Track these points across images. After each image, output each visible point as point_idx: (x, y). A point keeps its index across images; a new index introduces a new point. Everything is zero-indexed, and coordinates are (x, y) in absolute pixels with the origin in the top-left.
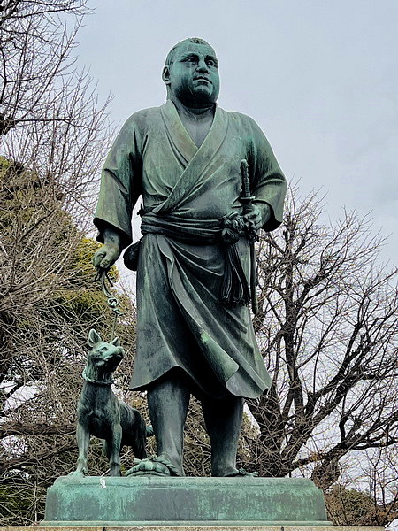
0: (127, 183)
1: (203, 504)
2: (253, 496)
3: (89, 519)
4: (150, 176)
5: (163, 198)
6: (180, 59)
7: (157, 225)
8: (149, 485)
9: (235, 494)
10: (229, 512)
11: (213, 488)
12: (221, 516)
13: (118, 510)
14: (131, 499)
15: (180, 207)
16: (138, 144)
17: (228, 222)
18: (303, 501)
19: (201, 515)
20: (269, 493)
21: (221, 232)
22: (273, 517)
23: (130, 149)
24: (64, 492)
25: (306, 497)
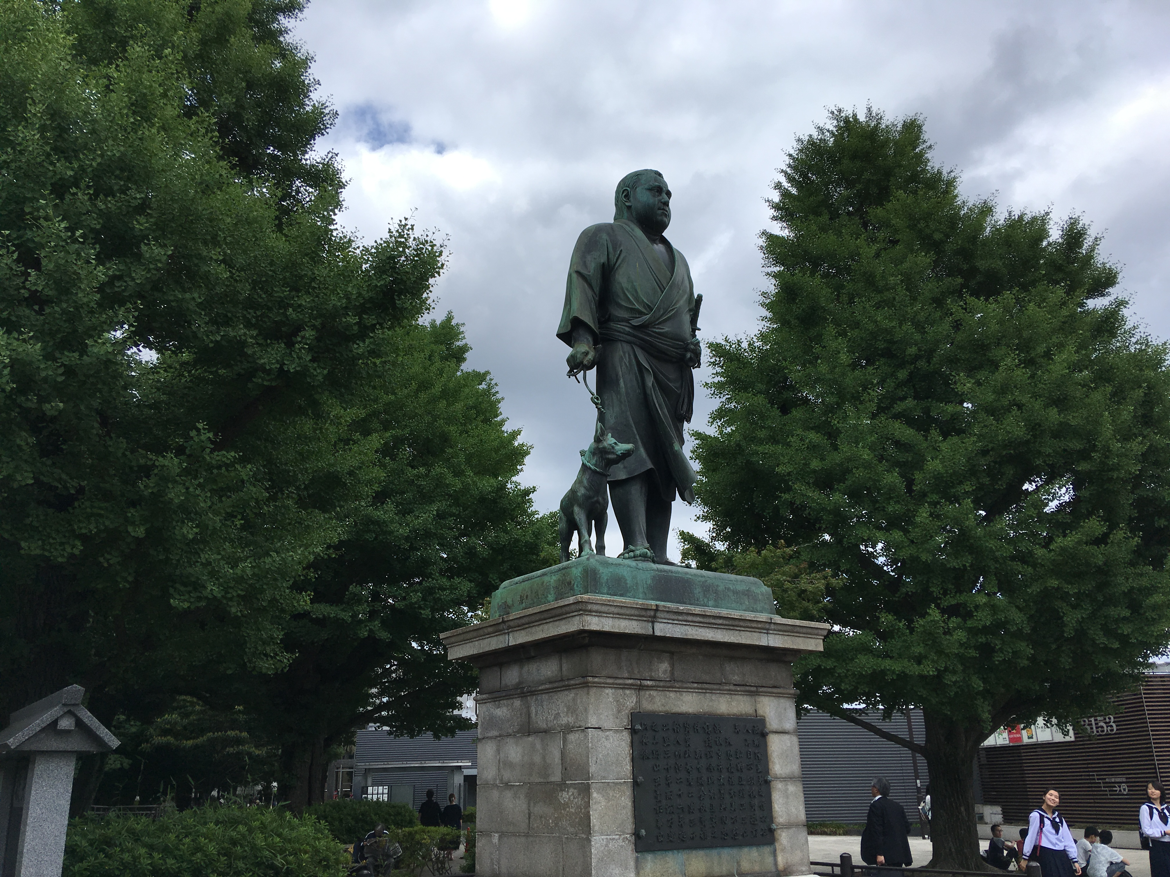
0: (597, 289)
1: (698, 591)
2: (729, 589)
3: (621, 595)
5: (641, 313)
6: (646, 186)
7: (634, 336)
8: (658, 571)
9: (717, 586)
10: (715, 600)
11: (703, 579)
12: (710, 603)
13: (641, 590)
14: (649, 581)
15: (658, 324)
16: (611, 256)
17: (692, 347)
18: (760, 597)
19: (698, 600)
20: (739, 587)
21: (684, 356)
22: (744, 608)
23: (604, 259)
24: (601, 570)
25: (762, 594)
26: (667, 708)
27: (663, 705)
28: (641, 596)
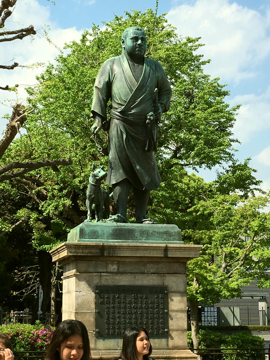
0: (105, 94)
1: (137, 234)
2: (155, 232)
3: (95, 239)
4: (116, 94)
5: (122, 105)
7: (119, 116)
8: (117, 226)
9: (149, 231)
10: (146, 237)
11: (140, 228)
12: (143, 239)
13: (106, 235)
14: (111, 232)
15: (129, 110)
16: (111, 77)
17: (149, 117)
18: (173, 234)
19: (136, 238)
20: (161, 230)
21: (146, 121)
22: (163, 239)
23: (107, 80)
24: (86, 229)
25: (175, 232)
26: (114, 284)
27: (112, 282)
28: (106, 238)
